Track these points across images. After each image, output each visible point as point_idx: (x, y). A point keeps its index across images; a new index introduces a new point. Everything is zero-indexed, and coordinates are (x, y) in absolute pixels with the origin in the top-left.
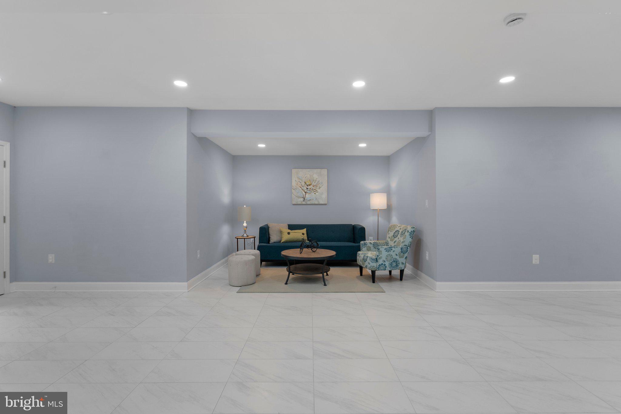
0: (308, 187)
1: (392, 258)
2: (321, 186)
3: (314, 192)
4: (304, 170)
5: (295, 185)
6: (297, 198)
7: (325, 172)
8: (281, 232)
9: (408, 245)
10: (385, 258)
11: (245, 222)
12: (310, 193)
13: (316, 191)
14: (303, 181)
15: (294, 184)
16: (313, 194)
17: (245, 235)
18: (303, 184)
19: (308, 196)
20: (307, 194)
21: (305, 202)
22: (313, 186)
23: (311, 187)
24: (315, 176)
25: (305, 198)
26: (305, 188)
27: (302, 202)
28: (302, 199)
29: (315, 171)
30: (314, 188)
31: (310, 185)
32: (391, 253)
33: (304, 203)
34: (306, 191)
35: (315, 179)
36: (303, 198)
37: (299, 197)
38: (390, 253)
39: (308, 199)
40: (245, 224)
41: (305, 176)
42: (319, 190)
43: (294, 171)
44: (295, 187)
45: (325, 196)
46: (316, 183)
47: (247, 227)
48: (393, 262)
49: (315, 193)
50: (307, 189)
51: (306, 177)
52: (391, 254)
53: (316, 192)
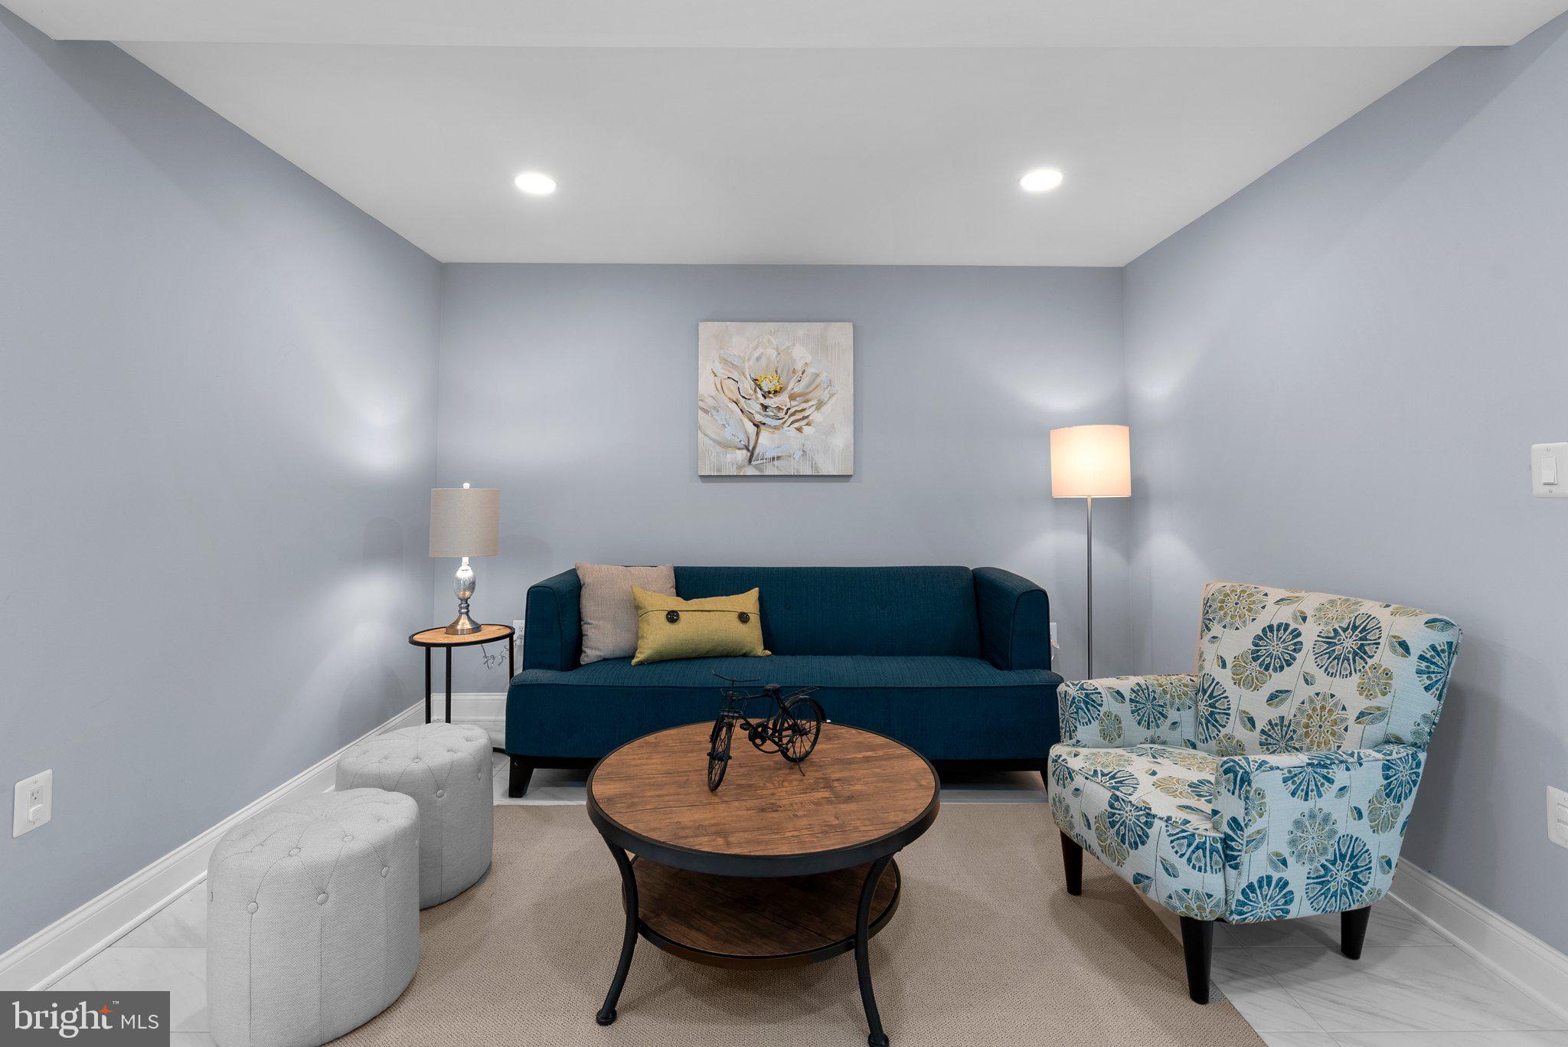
0: (767, 402)
1: (1333, 832)
2: (825, 396)
3: (796, 425)
4: (752, 328)
5: (713, 393)
6: (719, 449)
7: (841, 334)
8: (637, 610)
9: (1408, 737)
10: (1287, 837)
11: (465, 560)
12: (776, 428)
13: (804, 418)
14: (748, 376)
15: (706, 386)
16: (790, 431)
17: (464, 624)
18: (747, 386)
19: (767, 442)
20: (765, 435)
21: (756, 467)
22: (792, 397)
23: (782, 399)
24: (801, 355)
25: (754, 448)
26: (755, 407)
27: (740, 467)
28: (742, 455)
29: (801, 329)
30: (796, 405)
31: (776, 392)
32: (1328, 802)
33: (750, 471)
34: (758, 418)
35: (799, 366)
36: (745, 451)
37: (727, 446)
38: (1321, 803)
39: (769, 455)
40: (465, 573)
41: (756, 354)
42: (816, 417)
43: (707, 329)
44: (711, 402)
45: (842, 439)
46: (804, 383)
47: (472, 586)
48: (1334, 863)
49: (799, 429)
50: (765, 407)
51: (758, 359)
52: (1325, 811)
53: (804, 422)
